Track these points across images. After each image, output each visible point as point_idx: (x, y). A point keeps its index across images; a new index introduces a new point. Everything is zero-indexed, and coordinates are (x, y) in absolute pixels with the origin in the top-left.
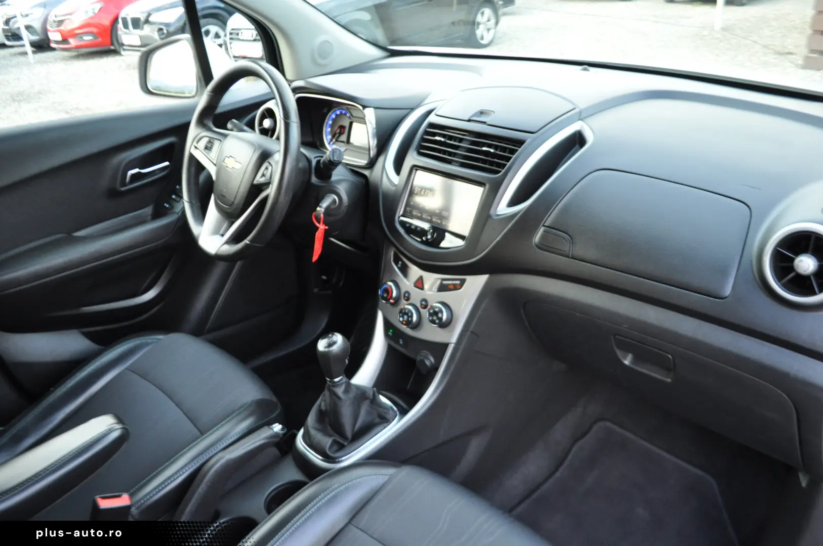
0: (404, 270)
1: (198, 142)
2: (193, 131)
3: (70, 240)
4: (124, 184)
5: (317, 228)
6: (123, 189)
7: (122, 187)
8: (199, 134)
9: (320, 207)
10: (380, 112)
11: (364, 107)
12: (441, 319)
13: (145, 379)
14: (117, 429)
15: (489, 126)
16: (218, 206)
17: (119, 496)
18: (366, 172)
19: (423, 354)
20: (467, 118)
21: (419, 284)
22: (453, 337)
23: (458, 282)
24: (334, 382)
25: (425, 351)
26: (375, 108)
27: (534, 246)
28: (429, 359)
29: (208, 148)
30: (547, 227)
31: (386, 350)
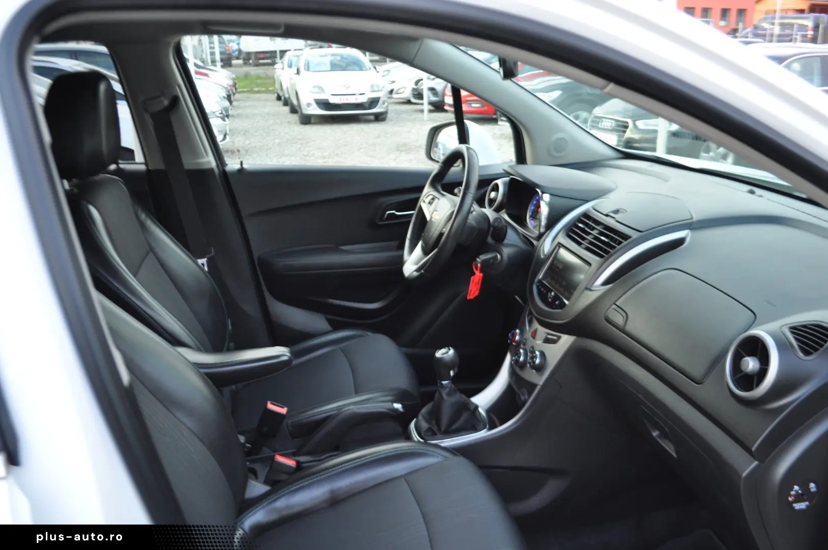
0: (530, 322)
1: (426, 198)
2: (427, 189)
3: (336, 249)
4: (381, 219)
5: (474, 274)
6: (380, 223)
7: (380, 221)
8: (429, 192)
9: (479, 258)
10: (555, 198)
11: (543, 193)
12: (534, 362)
13: (346, 356)
14: (287, 356)
15: (617, 223)
16: (422, 247)
17: (283, 408)
18: (535, 242)
19: (523, 391)
20: (605, 213)
21: (534, 335)
22: (540, 380)
23: (555, 338)
24: (442, 384)
25: (525, 389)
26: (551, 195)
27: (603, 318)
28: (524, 396)
29: (430, 203)
30: (617, 306)
31: (505, 386)
